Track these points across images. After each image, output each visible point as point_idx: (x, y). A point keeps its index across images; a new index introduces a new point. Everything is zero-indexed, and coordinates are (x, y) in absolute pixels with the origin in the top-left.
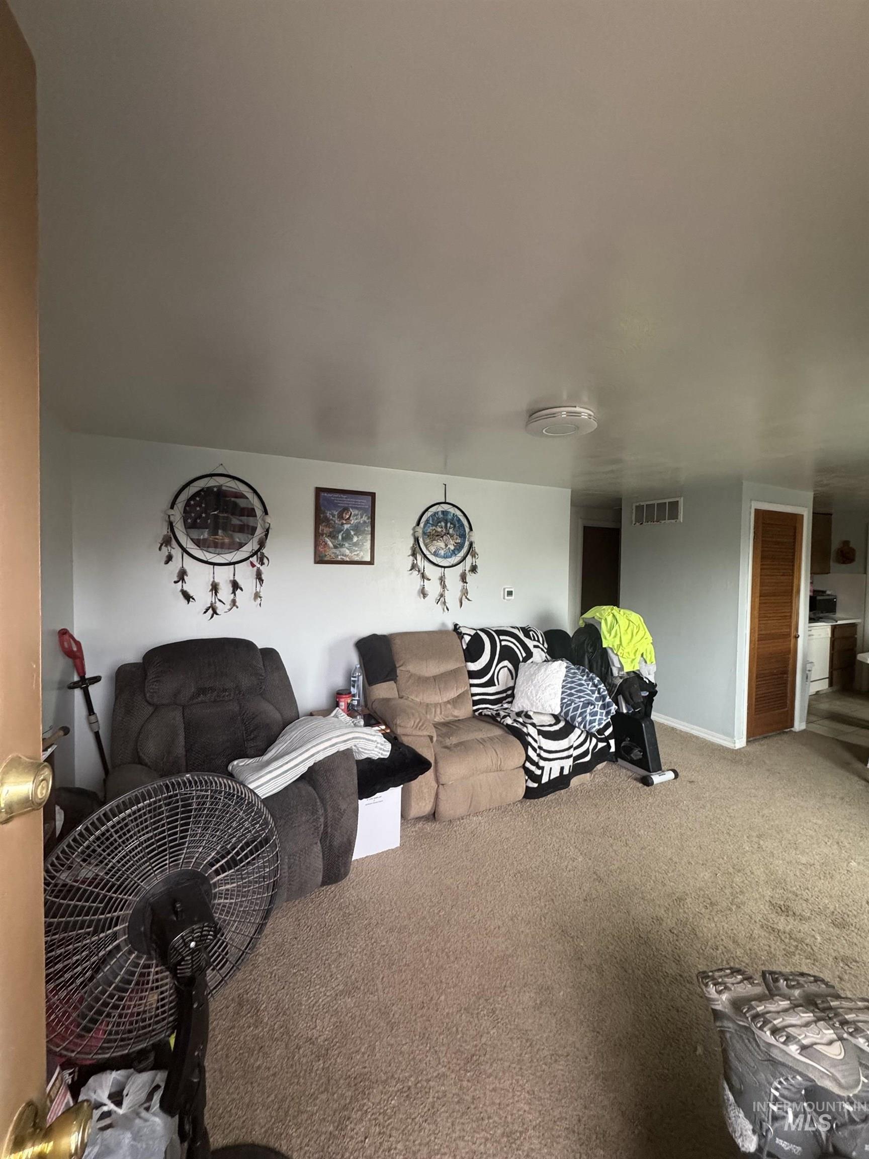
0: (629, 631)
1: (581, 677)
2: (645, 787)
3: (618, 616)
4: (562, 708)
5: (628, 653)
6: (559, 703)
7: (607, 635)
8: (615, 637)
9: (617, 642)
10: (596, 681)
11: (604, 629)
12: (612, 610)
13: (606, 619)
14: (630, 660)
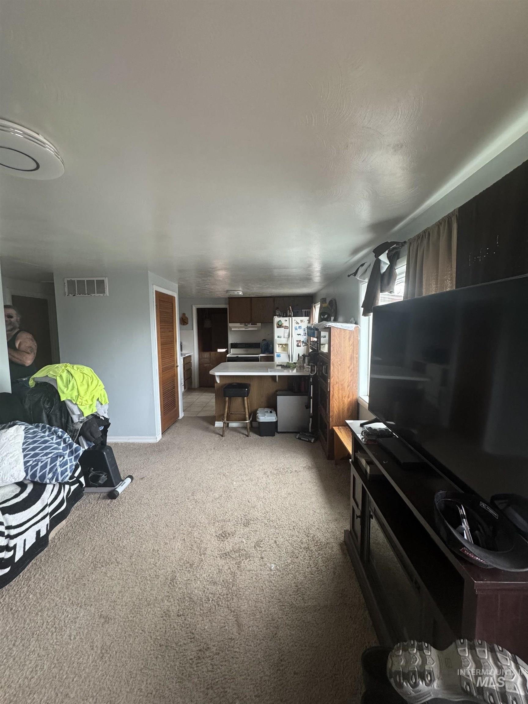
0: (85, 382)
1: (43, 434)
2: (114, 501)
3: (72, 372)
4: (26, 472)
5: (86, 400)
6: (23, 467)
7: (65, 390)
8: (73, 389)
9: (75, 393)
10: (60, 434)
11: (60, 385)
12: (66, 366)
13: (61, 376)
14: (88, 406)
